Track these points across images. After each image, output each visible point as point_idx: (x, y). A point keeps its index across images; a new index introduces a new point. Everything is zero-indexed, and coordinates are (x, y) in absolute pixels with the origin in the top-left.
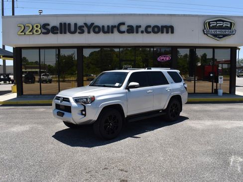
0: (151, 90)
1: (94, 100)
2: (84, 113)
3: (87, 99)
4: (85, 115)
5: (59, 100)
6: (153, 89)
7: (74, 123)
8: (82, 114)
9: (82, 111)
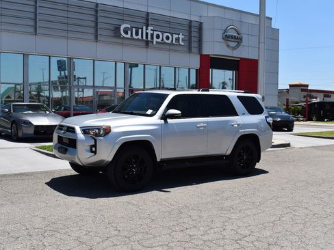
0: (204, 122)
1: (110, 131)
2: (94, 149)
3: (99, 129)
4: (95, 153)
5: (62, 130)
6: (207, 122)
7: (81, 164)
8: (92, 151)
9: (92, 146)
